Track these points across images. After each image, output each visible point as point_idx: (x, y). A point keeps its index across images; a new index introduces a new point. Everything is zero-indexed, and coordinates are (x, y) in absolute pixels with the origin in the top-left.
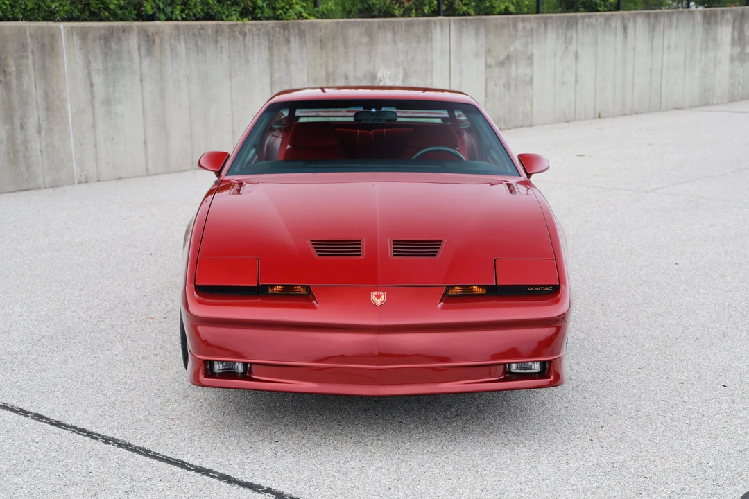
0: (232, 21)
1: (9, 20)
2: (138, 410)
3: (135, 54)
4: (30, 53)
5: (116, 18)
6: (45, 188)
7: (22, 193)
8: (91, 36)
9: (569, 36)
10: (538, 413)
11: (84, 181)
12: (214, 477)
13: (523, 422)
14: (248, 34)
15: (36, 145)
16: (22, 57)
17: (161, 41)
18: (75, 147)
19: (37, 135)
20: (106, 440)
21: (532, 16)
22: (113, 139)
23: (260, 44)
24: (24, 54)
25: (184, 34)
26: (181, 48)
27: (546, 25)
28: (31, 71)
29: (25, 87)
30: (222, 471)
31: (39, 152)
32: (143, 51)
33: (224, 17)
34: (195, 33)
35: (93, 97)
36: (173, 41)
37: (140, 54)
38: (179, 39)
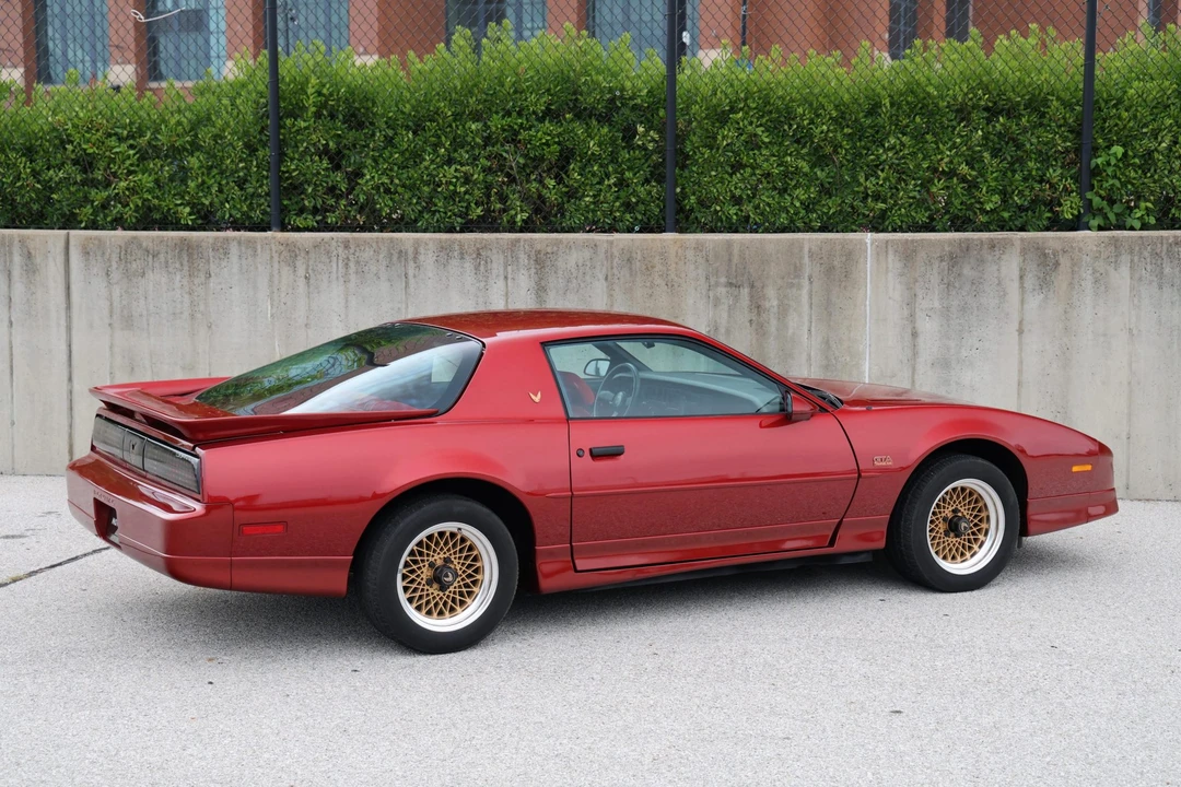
3: (1013, 288)
4: (807, 278)
8: (922, 255)
16: (791, 285)
17: (1074, 265)
24: (795, 281)
25: (1131, 252)
26: (1121, 277)
28: (806, 308)
29: (790, 331)
32: (1030, 281)
34: (1158, 251)
35: (915, 354)
36: (1101, 266)
37: (1022, 287)
38: (1116, 262)
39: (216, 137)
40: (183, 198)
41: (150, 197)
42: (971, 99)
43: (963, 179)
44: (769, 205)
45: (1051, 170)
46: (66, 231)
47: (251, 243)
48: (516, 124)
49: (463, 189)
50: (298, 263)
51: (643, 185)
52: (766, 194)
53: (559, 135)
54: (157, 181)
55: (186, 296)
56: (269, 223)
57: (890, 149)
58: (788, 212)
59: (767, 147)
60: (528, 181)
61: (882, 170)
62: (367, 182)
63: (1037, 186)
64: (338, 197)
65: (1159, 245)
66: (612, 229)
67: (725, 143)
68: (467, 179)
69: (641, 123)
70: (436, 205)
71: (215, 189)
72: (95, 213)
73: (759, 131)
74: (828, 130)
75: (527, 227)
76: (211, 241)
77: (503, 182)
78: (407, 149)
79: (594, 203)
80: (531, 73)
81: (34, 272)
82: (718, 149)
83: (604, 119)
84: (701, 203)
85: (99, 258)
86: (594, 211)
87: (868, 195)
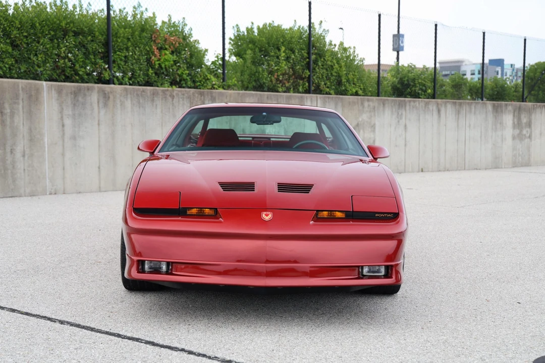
0: (164, 87)
1: (8, 78)
2: (87, 307)
3: (95, 106)
4: (21, 100)
5: (83, 81)
6: (25, 196)
7: (8, 199)
8: (64, 91)
9: (400, 113)
10: (383, 314)
11: (53, 193)
12: (142, 342)
13: (372, 318)
14: (176, 97)
15: (21, 165)
16: (15, 103)
17: (114, 98)
18: (49, 168)
19: (22, 158)
20: (62, 322)
21: (375, 98)
22: (76, 164)
23: (183, 104)
24: (17, 101)
25: (131, 94)
26: (128, 103)
27: (384, 105)
28: (21, 113)
29: (16, 124)
30: (148, 339)
31: (22, 171)
32: (101, 104)
33: (159, 85)
34: (138, 94)
35: (64, 134)
36: (122, 99)
37: (98, 106)
38: (126, 97)
57: (42, 45)
65: (138, 92)
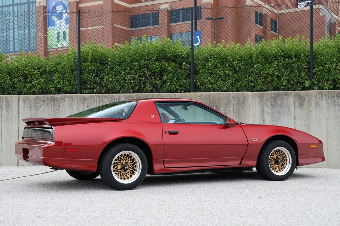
3: (292, 106)
4: (232, 105)
8: (265, 97)
16: (228, 107)
17: (309, 100)
24: (229, 105)
25: (326, 96)
26: (323, 103)
28: (232, 113)
32: (297, 104)
34: (334, 95)
36: (317, 100)
37: (295, 106)
38: (321, 99)
39: (63, 68)
40: (52, 85)
41: (43, 85)
42: (278, 54)
43: (277, 76)
44: (221, 84)
45: (302, 74)
46: (18, 95)
47: (72, 97)
48: (148, 63)
49: (133, 81)
50: (85, 103)
51: (184, 79)
52: (220, 81)
53: (160, 66)
54: (45, 81)
55: (53, 113)
56: (77, 92)
57: (255, 68)
58: (226, 87)
59: (220, 68)
60: (152, 79)
61: (253, 74)
62: (105, 80)
63: (298, 78)
64: (97, 85)
65: (334, 94)
66: (176, 92)
67: (208, 67)
68: (134, 79)
69: (184, 62)
70: (125, 86)
71: (62, 83)
72: (27, 90)
73: (218, 64)
74: (237, 63)
75: (151, 91)
76: (60, 97)
77: (144, 79)
78: (117, 71)
79: (170, 85)
80: (153, 48)
81: (9, 107)
82: (206, 69)
83: (173, 61)
84: (201, 84)
85: (28, 102)
86: (170, 87)
87: (249, 82)
